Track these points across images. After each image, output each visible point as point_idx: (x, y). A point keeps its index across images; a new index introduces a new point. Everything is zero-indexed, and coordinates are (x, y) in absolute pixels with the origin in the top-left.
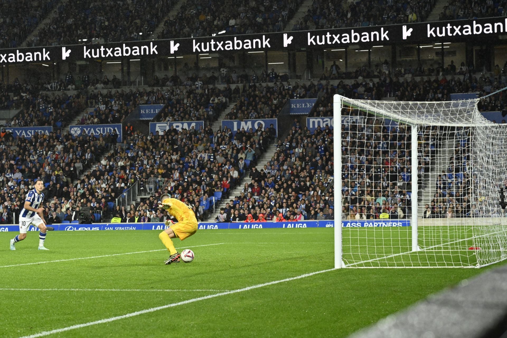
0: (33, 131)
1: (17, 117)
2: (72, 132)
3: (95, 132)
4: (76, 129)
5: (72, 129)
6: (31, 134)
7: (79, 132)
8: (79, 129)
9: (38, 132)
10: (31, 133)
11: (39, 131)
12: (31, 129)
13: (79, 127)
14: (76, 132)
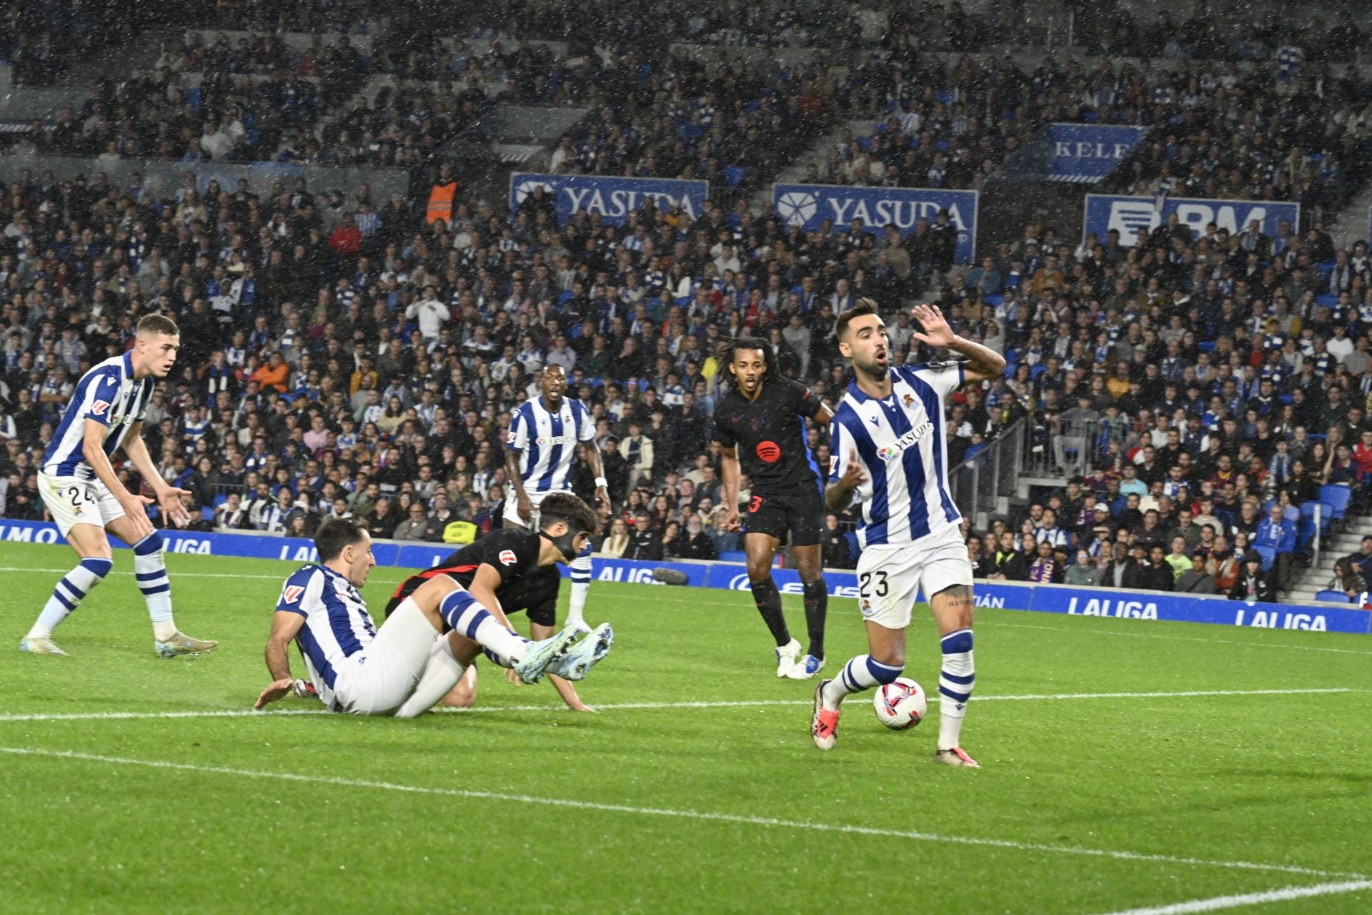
0: (632, 194)
1: (576, 136)
2: (784, 210)
3: (873, 215)
4: (798, 197)
5: (785, 198)
6: (624, 203)
7: (809, 211)
8: (810, 199)
9: (652, 199)
10: (625, 201)
11: (657, 196)
12: (629, 186)
13: (809, 191)
14: (797, 209)
